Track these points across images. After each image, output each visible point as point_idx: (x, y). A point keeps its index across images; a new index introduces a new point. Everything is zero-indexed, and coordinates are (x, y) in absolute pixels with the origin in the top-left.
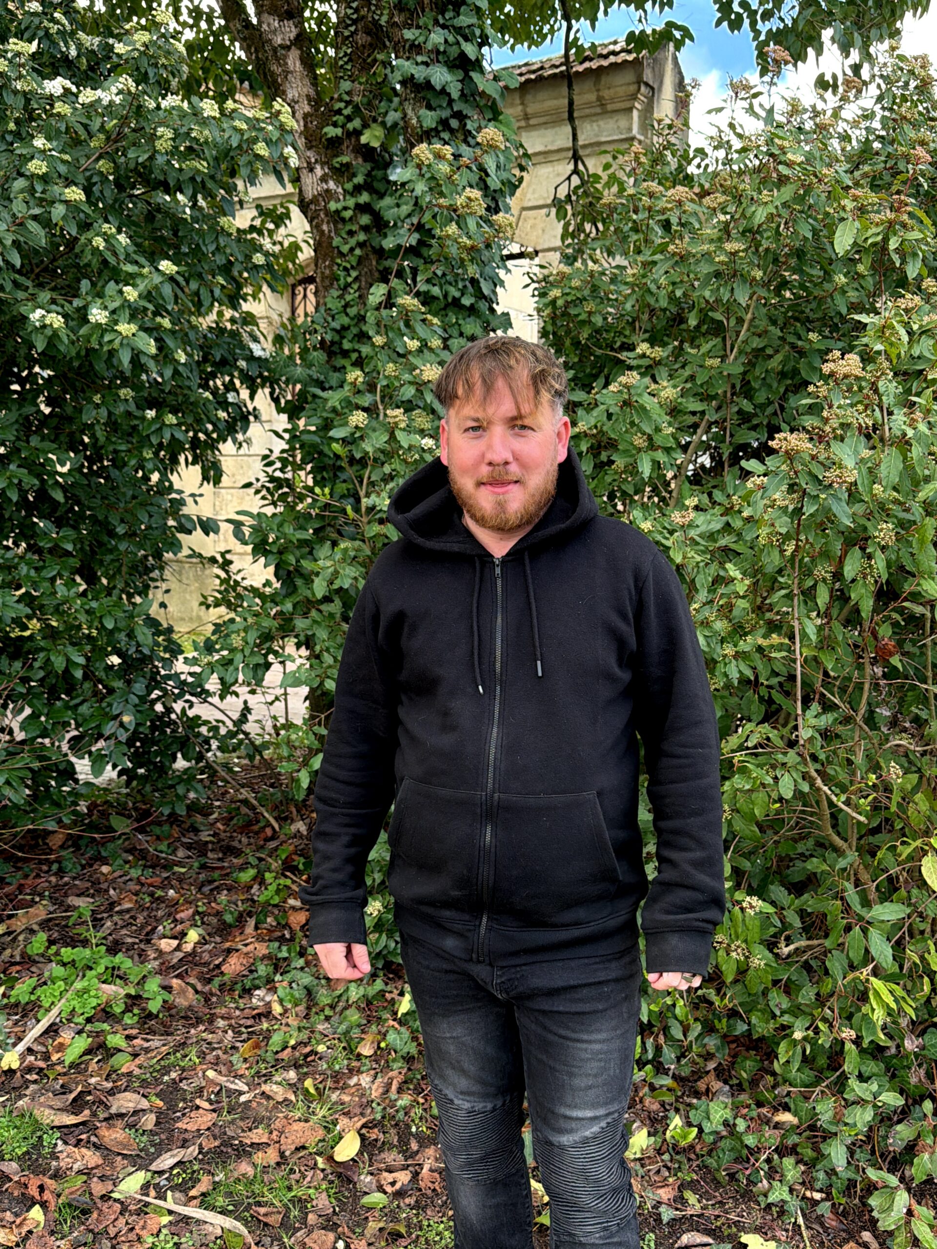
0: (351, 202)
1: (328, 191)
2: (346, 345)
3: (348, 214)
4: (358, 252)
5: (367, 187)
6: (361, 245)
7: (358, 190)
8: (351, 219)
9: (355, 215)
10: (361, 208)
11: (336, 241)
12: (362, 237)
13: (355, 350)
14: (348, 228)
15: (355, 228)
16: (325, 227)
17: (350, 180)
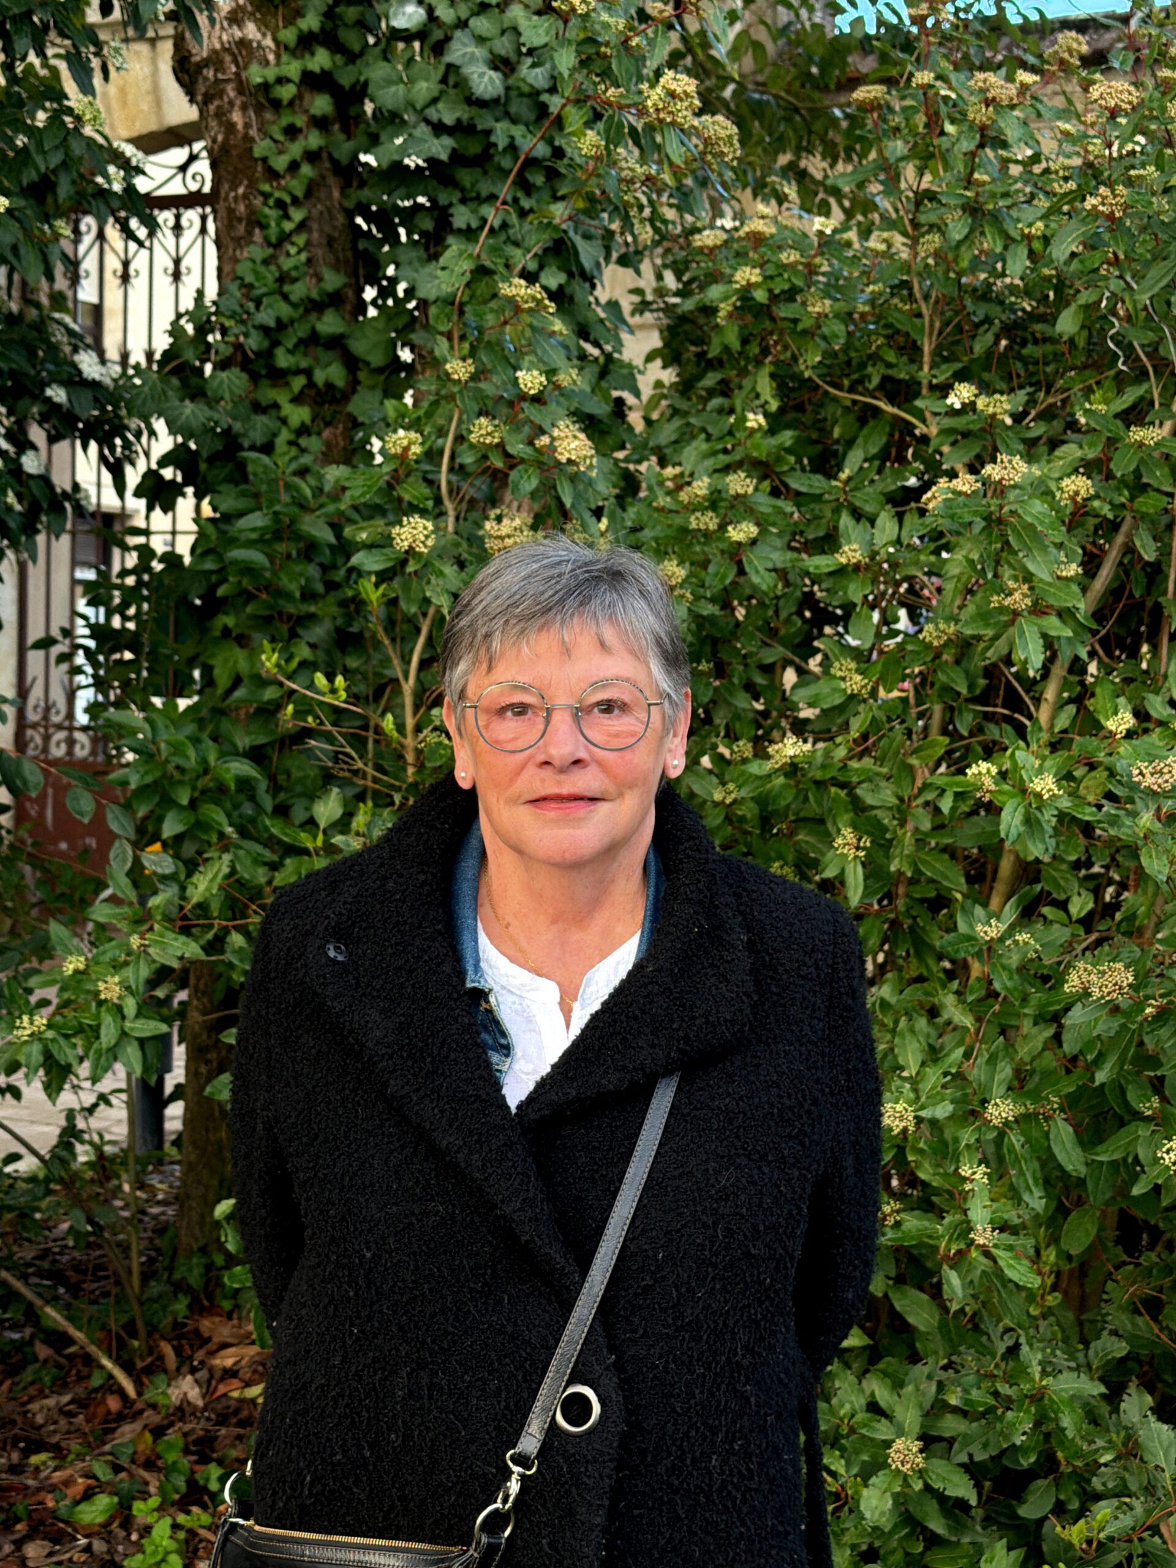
0: (293, 68)
1: (243, 43)
2: (283, 359)
3: (287, 92)
4: (306, 170)
5: (327, 38)
6: (312, 156)
7: (306, 43)
8: (291, 103)
9: (299, 96)
10: (312, 81)
11: (261, 147)
12: (314, 140)
13: (298, 372)
14: (285, 120)
15: (300, 121)
16: (237, 117)
17: (289, 22)
